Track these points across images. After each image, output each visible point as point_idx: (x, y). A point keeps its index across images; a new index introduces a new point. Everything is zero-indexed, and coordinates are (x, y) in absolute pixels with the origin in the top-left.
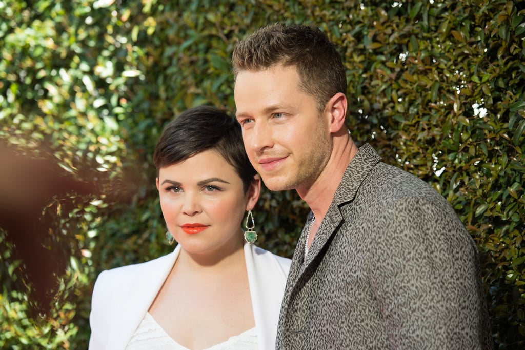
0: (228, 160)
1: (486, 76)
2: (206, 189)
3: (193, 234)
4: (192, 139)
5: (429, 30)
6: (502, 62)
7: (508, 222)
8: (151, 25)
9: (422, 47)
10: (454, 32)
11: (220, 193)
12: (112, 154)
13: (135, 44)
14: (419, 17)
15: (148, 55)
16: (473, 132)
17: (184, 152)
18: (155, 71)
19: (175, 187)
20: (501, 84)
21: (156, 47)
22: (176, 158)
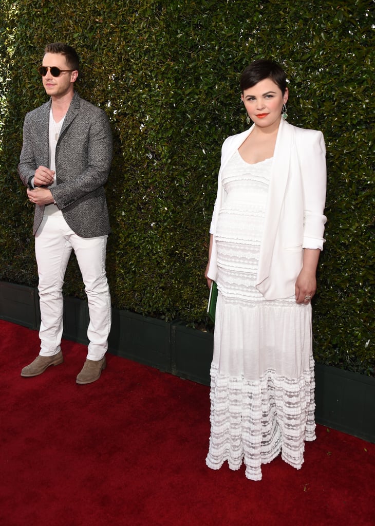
0: (275, 82)
1: (119, 67)
2: (267, 97)
3: (262, 118)
4: (258, 75)
5: (100, 54)
6: (123, 62)
7: (128, 114)
8: (13, 62)
9: (98, 59)
10: (108, 53)
11: (272, 98)
12: (5, 108)
13: (9, 70)
14: (97, 50)
15: (13, 73)
16: (116, 85)
17: (255, 82)
18: (16, 79)
19: (253, 98)
20: (124, 69)
21: (16, 70)
22: (252, 84)
